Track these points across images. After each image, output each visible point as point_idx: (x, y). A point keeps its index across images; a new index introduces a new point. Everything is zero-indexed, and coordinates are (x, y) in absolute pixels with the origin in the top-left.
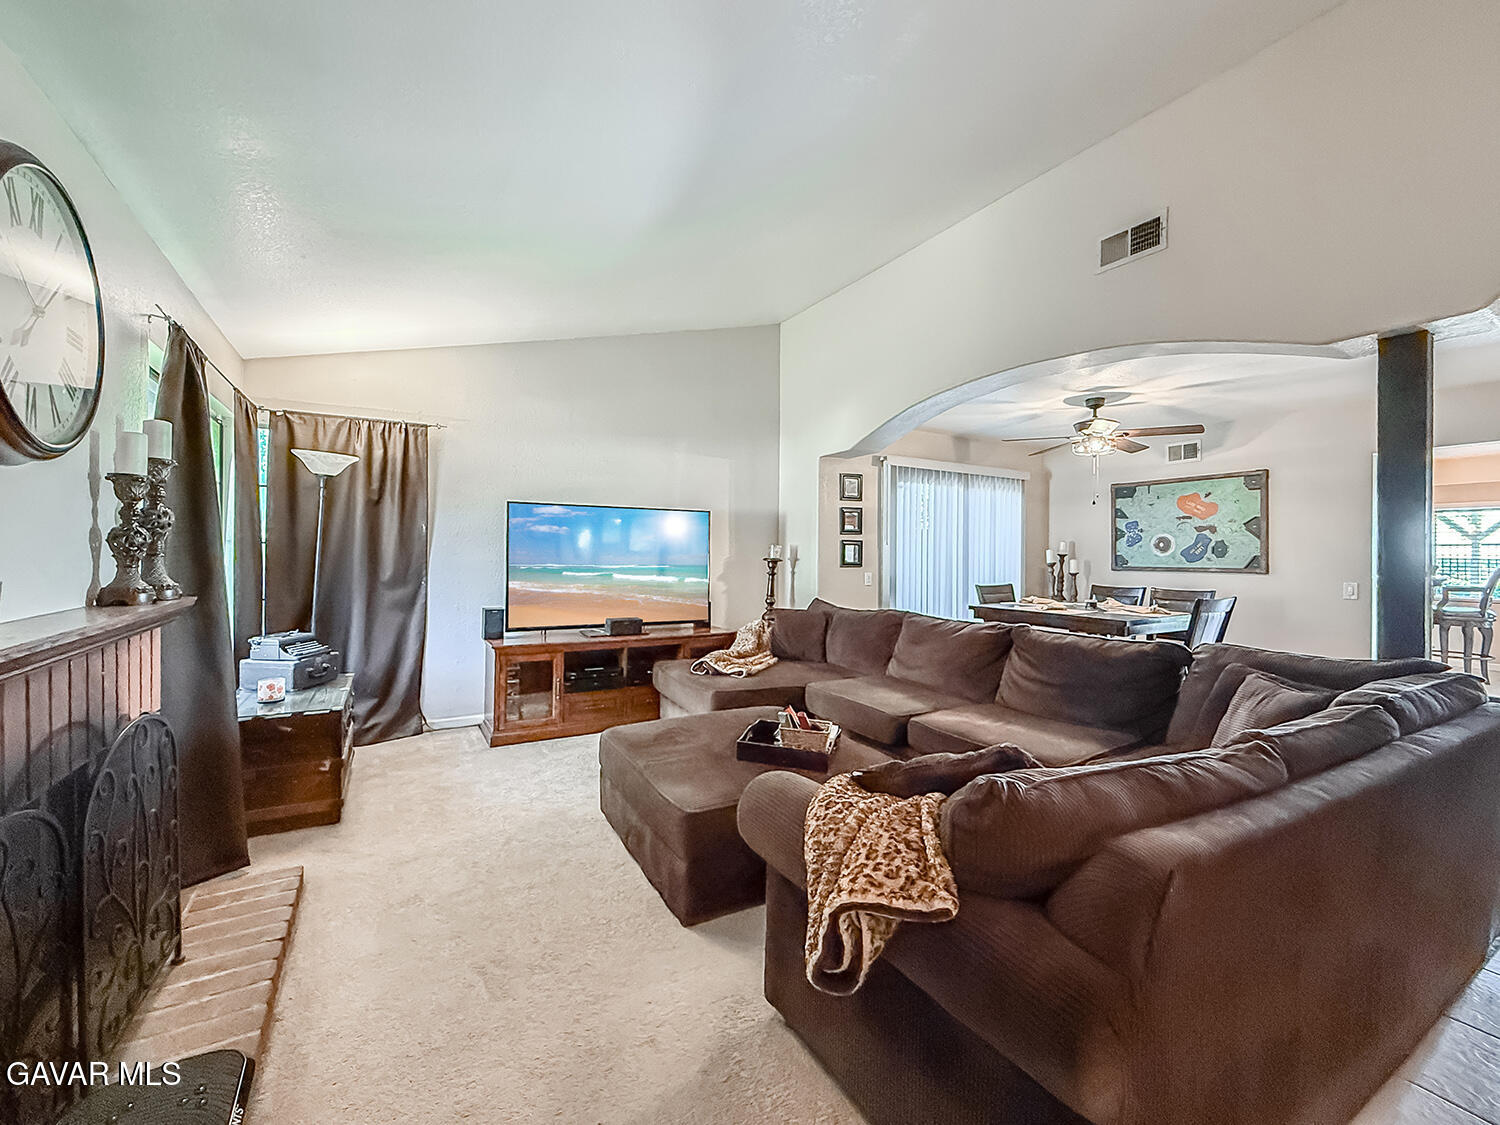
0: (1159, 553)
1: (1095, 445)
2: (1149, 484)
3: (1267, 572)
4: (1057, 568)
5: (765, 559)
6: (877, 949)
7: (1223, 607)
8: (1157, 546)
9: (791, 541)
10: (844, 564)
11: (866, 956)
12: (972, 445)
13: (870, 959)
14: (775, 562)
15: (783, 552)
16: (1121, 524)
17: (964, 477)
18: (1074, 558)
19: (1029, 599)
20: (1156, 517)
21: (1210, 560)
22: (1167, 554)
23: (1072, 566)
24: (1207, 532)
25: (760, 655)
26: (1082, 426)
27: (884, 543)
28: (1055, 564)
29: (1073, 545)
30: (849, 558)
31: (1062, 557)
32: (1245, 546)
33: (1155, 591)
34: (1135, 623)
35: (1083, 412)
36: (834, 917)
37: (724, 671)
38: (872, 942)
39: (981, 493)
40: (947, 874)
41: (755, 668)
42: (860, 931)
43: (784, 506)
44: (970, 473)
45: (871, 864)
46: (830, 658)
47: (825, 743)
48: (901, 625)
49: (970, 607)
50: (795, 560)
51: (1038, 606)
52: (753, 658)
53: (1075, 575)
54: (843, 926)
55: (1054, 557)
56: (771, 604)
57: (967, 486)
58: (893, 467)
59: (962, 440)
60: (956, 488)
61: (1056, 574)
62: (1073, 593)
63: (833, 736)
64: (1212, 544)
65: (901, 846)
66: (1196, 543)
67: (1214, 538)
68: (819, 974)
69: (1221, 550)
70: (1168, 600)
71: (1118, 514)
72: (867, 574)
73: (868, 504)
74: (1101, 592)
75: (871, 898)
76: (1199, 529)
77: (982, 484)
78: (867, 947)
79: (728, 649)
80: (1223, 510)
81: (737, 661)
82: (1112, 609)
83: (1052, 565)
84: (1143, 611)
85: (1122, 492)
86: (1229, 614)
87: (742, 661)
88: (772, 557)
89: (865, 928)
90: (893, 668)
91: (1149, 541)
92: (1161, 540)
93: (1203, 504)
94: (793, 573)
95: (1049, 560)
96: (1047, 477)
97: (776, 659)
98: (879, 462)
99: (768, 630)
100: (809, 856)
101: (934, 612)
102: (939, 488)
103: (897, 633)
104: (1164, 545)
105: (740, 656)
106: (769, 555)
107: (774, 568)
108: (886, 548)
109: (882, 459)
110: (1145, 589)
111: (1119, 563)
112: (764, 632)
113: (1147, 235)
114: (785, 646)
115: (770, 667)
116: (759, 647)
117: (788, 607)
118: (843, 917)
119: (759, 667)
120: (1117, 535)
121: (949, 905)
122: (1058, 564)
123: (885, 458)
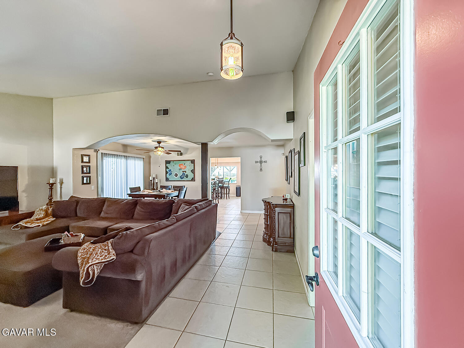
0: (175, 177)
1: (159, 153)
2: (173, 161)
3: (195, 181)
4: (153, 181)
5: (47, 183)
6: (98, 272)
7: (185, 189)
8: (175, 175)
9: (59, 177)
10: (83, 183)
11: (95, 274)
12: (128, 148)
13: (97, 275)
14: (52, 184)
15: (56, 180)
16: (168, 170)
17: (126, 157)
18: (157, 178)
19: (144, 190)
20: (175, 169)
21: (185, 179)
22: (177, 177)
23: (156, 181)
24: (184, 172)
25: (47, 218)
26: (156, 148)
27: (99, 177)
28: (152, 180)
29: (157, 175)
30: (85, 182)
31: (154, 178)
32: (191, 176)
33: (174, 186)
34: (167, 195)
35: (156, 144)
36: (88, 269)
37: (31, 226)
38: (97, 271)
39: (131, 162)
40: (114, 252)
41: (45, 223)
42: (94, 270)
43: (55, 164)
44: (128, 156)
45: (97, 256)
46: (78, 214)
47: (80, 239)
48: (105, 201)
49: (127, 194)
50: (62, 183)
51: (146, 192)
52: (44, 220)
53: (157, 183)
54: (90, 270)
55: (152, 178)
56: (51, 199)
57: (127, 159)
58: (102, 153)
59: (125, 146)
60: (123, 160)
61: (152, 183)
62: (157, 187)
63: (82, 237)
64: (185, 175)
65: (104, 251)
66: (182, 175)
67: (186, 174)
68: (84, 283)
69: (187, 176)
70: (176, 188)
71: (167, 168)
72: (93, 187)
73: (93, 164)
74: (163, 187)
75: (97, 262)
76: (183, 172)
77: (131, 159)
78: (96, 272)
79: (30, 218)
80: (187, 168)
81: (36, 222)
82: (164, 191)
83: (151, 180)
84: (169, 191)
85: (168, 162)
86: (186, 191)
87: (39, 221)
88: (51, 182)
89: (95, 269)
90: (102, 214)
91: (173, 174)
92: (176, 174)
93: (184, 166)
94: (61, 188)
95: (151, 179)
96: (150, 157)
97: (54, 219)
98: (97, 151)
99: (51, 209)
100: (79, 262)
101: (117, 197)
102: (118, 160)
103: (104, 204)
104: (176, 175)
105: (37, 220)
106: (50, 181)
107: (52, 186)
108: (100, 178)
109: (97, 150)
110: (172, 186)
111: (167, 180)
112: (49, 210)
113: (166, 112)
114: (59, 213)
115: (53, 221)
116: (47, 215)
117: (59, 199)
118: (90, 268)
119: (47, 222)
120: (167, 173)
121: (114, 257)
122: (153, 180)
123: (99, 150)
